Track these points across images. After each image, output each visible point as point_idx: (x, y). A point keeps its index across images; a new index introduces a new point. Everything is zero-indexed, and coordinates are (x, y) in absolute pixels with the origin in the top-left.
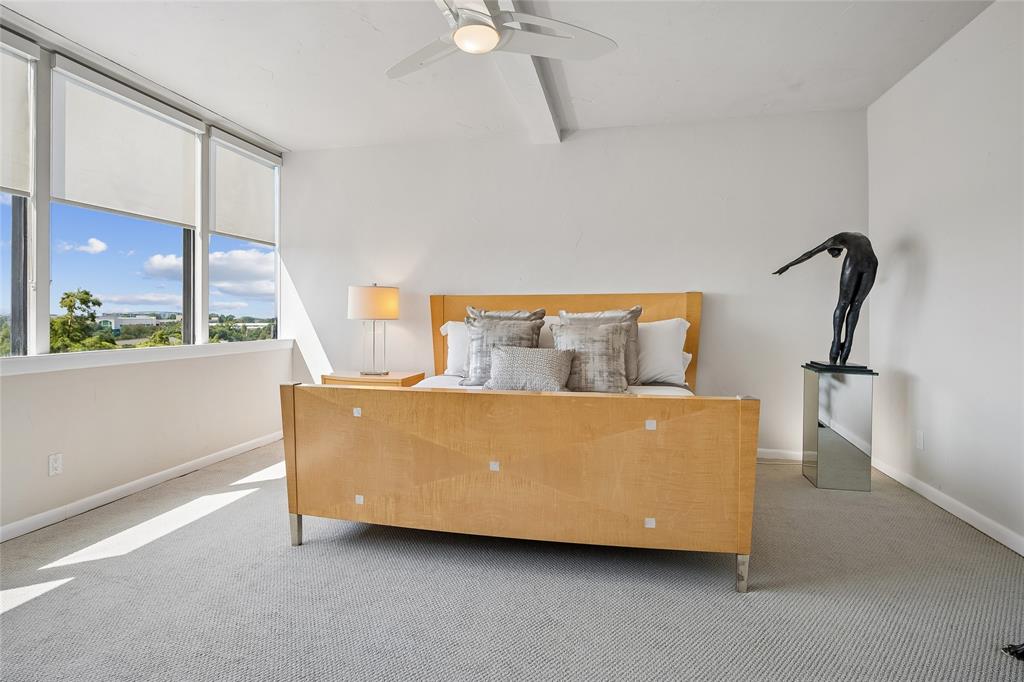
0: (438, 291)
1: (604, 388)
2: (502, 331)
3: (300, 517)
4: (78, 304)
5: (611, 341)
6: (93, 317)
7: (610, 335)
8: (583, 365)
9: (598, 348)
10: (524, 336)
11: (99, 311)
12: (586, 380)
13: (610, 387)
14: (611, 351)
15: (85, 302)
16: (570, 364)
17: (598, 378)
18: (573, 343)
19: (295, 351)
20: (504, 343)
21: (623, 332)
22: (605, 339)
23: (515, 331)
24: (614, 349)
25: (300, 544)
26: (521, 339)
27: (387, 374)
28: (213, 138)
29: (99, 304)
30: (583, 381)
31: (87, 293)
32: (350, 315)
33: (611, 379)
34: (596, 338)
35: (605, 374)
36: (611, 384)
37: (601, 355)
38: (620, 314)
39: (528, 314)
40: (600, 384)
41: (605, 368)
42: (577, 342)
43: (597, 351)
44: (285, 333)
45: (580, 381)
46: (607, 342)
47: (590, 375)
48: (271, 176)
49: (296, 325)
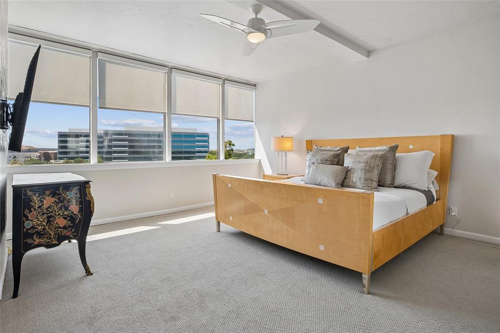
0: (309, 138)
1: (361, 187)
2: (319, 157)
3: (219, 223)
4: (228, 145)
5: (369, 162)
6: (232, 150)
7: (369, 159)
8: (352, 174)
9: (362, 166)
10: (329, 159)
11: (234, 148)
12: (352, 181)
13: (364, 186)
14: (368, 168)
15: (230, 145)
16: (345, 173)
17: (358, 181)
18: (349, 163)
19: (260, 163)
20: (319, 162)
21: (378, 158)
22: (366, 161)
23: (325, 157)
24: (370, 167)
25: (219, 232)
26: (327, 160)
27: (288, 175)
28: (226, 84)
29: (234, 145)
30: (351, 182)
31: (230, 141)
32: (272, 150)
33: (366, 183)
34: (361, 161)
35: (362, 180)
36: (365, 185)
37: (362, 170)
38: (384, 148)
39: (339, 148)
40: (359, 184)
41: (363, 176)
42: (351, 163)
43: (360, 168)
44: (257, 157)
45: (349, 182)
46: (367, 163)
47: (354, 180)
48: (252, 94)
49: (260, 154)
